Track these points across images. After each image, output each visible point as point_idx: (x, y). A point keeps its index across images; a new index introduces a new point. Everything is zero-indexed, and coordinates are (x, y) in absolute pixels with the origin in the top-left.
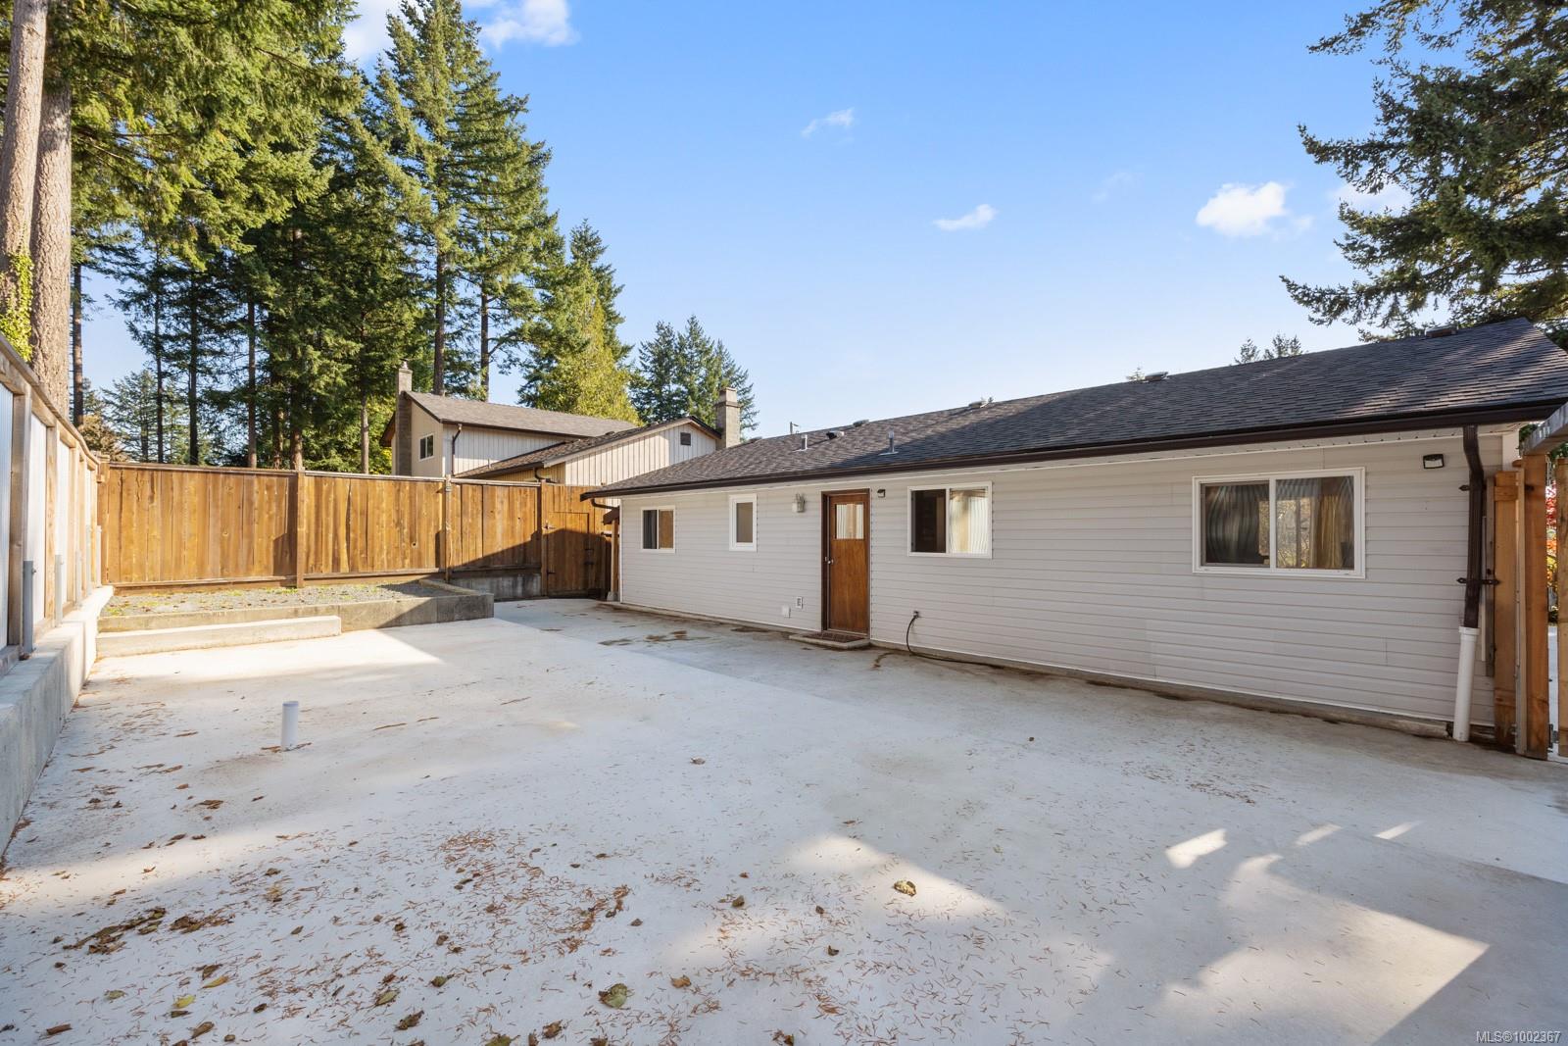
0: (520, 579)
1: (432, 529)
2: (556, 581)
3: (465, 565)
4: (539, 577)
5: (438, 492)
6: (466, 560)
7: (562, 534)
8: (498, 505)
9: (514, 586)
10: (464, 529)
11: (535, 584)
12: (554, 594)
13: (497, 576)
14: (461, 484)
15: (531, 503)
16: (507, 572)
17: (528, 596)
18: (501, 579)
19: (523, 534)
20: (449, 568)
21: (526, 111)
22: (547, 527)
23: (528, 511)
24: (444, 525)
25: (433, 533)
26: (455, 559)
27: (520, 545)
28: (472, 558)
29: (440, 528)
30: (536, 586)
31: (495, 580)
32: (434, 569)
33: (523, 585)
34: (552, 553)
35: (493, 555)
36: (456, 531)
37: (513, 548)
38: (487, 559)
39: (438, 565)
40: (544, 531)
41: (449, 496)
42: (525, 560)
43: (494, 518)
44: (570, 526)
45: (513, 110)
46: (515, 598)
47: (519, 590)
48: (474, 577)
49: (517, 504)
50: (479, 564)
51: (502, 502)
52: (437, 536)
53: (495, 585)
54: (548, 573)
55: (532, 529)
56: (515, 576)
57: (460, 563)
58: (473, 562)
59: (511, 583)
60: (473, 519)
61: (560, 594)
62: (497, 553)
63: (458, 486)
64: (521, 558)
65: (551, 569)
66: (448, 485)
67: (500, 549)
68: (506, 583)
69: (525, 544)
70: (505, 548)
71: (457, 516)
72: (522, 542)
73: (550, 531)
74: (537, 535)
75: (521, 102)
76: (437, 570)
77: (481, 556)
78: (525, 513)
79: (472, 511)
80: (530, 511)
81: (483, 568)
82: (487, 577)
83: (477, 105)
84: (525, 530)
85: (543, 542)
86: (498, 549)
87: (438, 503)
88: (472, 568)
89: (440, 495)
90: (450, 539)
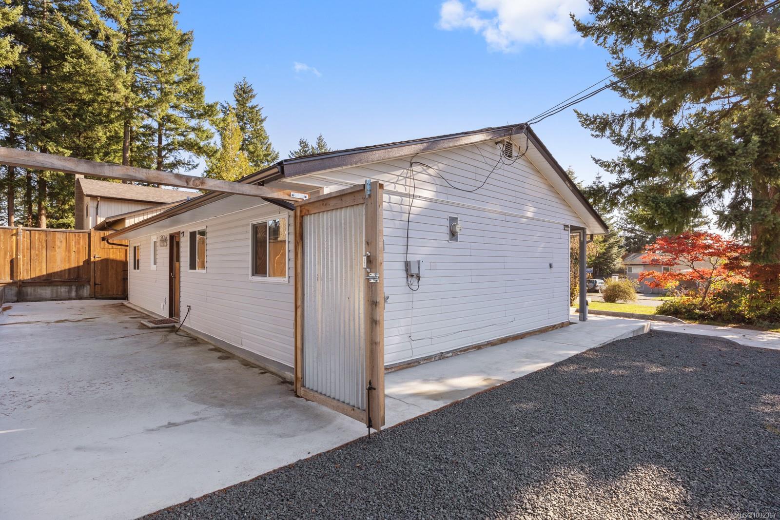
0: (74, 288)
1: (8, 257)
2: (102, 289)
3: (33, 278)
4: (88, 287)
5: (12, 235)
6: (33, 276)
7: (106, 262)
8: (58, 243)
9: (70, 292)
10: (32, 257)
11: (85, 291)
12: (100, 297)
13: (57, 286)
14: (30, 231)
15: (83, 243)
16: (64, 283)
17: (79, 297)
18: (59, 287)
19: (76, 260)
20: (20, 280)
21: (178, 13)
22: (94, 257)
23: (81, 247)
24: (17, 255)
25: (8, 259)
26: (24, 275)
27: (75, 268)
28: (38, 274)
29: (14, 257)
30: (86, 291)
31: (55, 288)
32: (8, 280)
33: (76, 291)
34: (98, 273)
35: (54, 273)
36: (27, 259)
37: (69, 269)
38: (49, 275)
39: (12, 277)
40: (92, 259)
41: (21, 238)
42: (78, 276)
43: (55, 251)
44: (112, 257)
45: (169, 12)
46: (70, 299)
47: (73, 294)
48: (40, 286)
49: (73, 243)
50: (44, 278)
51: (61, 242)
52: (12, 261)
53: (55, 291)
54: (95, 284)
55: (84, 257)
56: (70, 286)
57: (29, 277)
58: (39, 277)
59: (67, 290)
60: (39, 251)
61: (104, 297)
62: (57, 272)
63: (28, 232)
64: (76, 276)
65: (98, 281)
66: (20, 230)
67: (59, 270)
68: (63, 290)
69: (78, 267)
70: (63, 269)
71: (27, 249)
72: (76, 265)
73: (97, 259)
74: (88, 262)
75: (174, 7)
76: (11, 281)
77: (45, 273)
78: (78, 248)
79: (39, 247)
80: (83, 247)
81: (48, 280)
82: (48, 286)
83: (149, 10)
84: (78, 258)
85: (92, 265)
86: (57, 269)
87: (12, 241)
88: (37, 280)
89: (14, 237)
90: (21, 262)
